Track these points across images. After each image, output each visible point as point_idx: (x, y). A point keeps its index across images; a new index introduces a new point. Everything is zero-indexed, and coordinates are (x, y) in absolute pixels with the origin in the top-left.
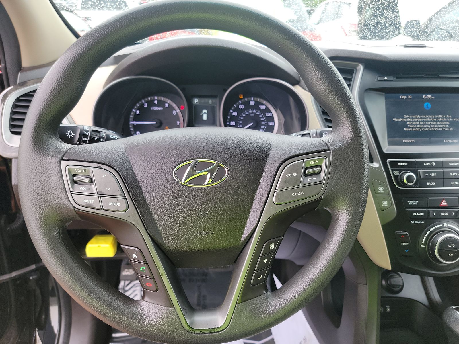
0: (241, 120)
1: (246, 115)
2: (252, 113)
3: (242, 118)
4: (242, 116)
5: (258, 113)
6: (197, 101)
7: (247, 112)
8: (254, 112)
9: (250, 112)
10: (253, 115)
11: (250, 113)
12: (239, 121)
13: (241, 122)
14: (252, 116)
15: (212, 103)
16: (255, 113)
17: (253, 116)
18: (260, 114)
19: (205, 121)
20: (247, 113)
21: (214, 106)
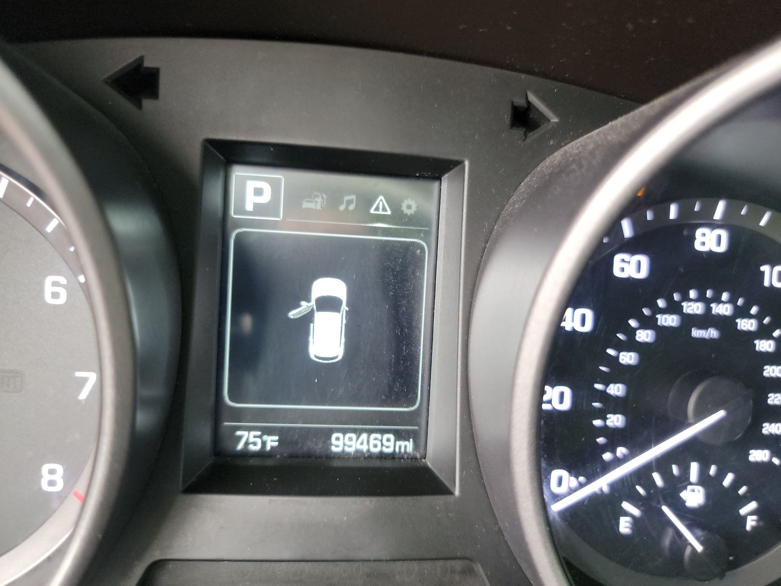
0: (619, 373)
1: (662, 331)
2: (708, 319)
3: (628, 358)
4: (631, 345)
5: (746, 325)
6: (266, 198)
7: (674, 308)
8: (723, 309)
9: (694, 308)
10: (712, 333)
11: (690, 321)
12: (607, 380)
13: (616, 390)
14: (702, 340)
15: (397, 216)
16: (726, 324)
17: (712, 340)
18: (764, 332)
19: (326, 369)
20: (669, 320)
21: (407, 246)
